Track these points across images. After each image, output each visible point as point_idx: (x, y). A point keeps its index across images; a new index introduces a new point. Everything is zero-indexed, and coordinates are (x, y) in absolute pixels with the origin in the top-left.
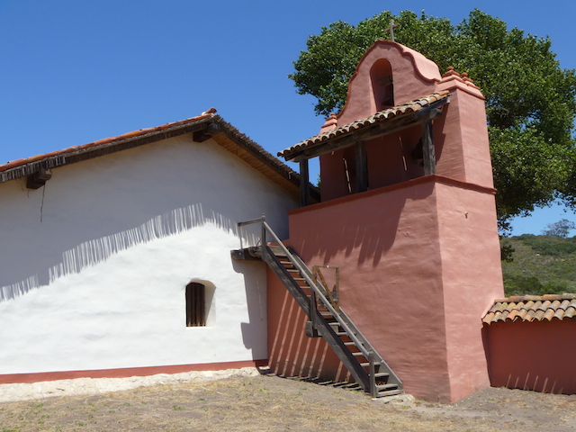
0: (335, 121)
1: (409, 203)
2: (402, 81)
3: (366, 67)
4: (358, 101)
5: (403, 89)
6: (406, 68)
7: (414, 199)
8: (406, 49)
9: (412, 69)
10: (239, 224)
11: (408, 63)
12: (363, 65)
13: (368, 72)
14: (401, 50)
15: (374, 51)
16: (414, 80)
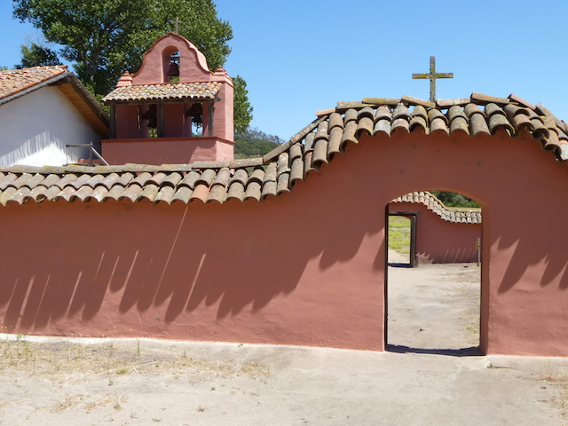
0: (131, 78)
1: (198, 150)
2: (186, 65)
3: (160, 47)
4: (151, 70)
5: (187, 72)
6: (190, 58)
7: (202, 147)
8: (192, 46)
9: (195, 60)
10: (67, 146)
11: (192, 55)
12: (157, 46)
13: (161, 52)
14: (188, 45)
15: (167, 39)
16: (195, 68)
